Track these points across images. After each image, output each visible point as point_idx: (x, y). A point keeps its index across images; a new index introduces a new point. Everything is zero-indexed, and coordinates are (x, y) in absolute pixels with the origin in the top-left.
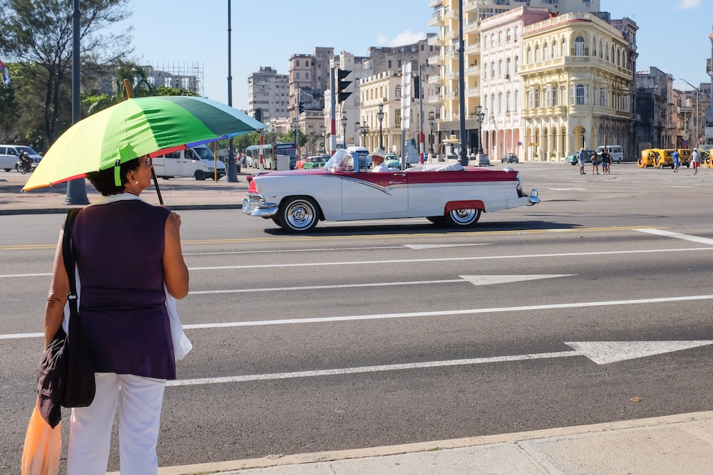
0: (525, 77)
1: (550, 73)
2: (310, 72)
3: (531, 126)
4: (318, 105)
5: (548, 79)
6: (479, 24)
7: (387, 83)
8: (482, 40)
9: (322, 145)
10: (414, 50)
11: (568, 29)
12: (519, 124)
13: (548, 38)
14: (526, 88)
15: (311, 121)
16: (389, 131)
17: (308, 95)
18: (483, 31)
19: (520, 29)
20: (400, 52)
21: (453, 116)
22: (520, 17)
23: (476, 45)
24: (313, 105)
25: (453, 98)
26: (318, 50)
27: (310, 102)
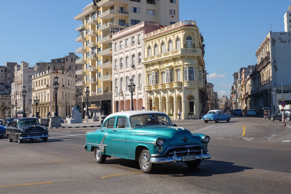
0: (147, 65)
1: (167, 61)
2: (3, 75)
3: (152, 97)
4: (7, 92)
5: (165, 65)
6: (111, 37)
7: (48, 77)
8: (113, 46)
9: (10, 113)
10: (62, 61)
11: (182, 31)
12: (142, 95)
13: (165, 40)
14: (148, 72)
15: (4, 100)
16: (50, 103)
17: (2, 86)
18: (114, 40)
19: (142, 35)
20: (54, 62)
21: (92, 93)
22: (141, 29)
23: (109, 49)
24: (5, 92)
25: (93, 82)
26: (8, 64)
27: (3, 90)
